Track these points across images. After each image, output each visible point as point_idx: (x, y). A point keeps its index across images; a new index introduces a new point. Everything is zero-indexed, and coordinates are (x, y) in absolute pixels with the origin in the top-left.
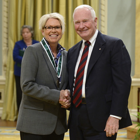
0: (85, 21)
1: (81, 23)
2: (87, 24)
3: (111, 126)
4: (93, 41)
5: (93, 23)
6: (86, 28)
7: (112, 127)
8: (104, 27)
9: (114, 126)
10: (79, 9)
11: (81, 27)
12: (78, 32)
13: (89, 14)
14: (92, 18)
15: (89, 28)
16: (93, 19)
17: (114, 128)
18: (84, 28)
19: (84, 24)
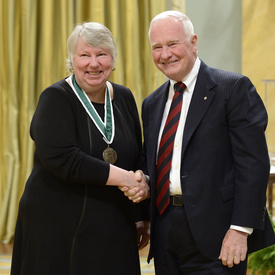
0: (171, 44)
1: (165, 47)
2: (176, 50)
3: (232, 248)
4: (190, 81)
5: (188, 46)
6: (174, 58)
7: (234, 251)
9: (238, 248)
10: (159, 20)
11: (165, 55)
13: (179, 29)
14: (185, 36)
15: (179, 58)
16: (189, 39)
17: (237, 252)
18: (170, 57)
19: (170, 49)
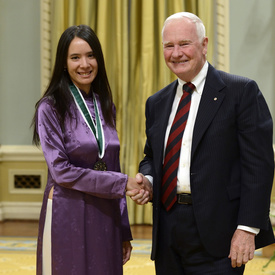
0: (183, 44)
1: (176, 46)
2: (187, 50)
3: (241, 248)
4: (199, 82)
5: (199, 48)
6: (184, 58)
7: (243, 250)
8: (223, 55)
9: (247, 247)
10: (174, 20)
11: (176, 54)
12: (170, 64)
13: (193, 30)
14: (198, 38)
15: (189, 58)
16: (200, 41)
17: (246, 251)
18: (180, 57)
19: (182, 49)
